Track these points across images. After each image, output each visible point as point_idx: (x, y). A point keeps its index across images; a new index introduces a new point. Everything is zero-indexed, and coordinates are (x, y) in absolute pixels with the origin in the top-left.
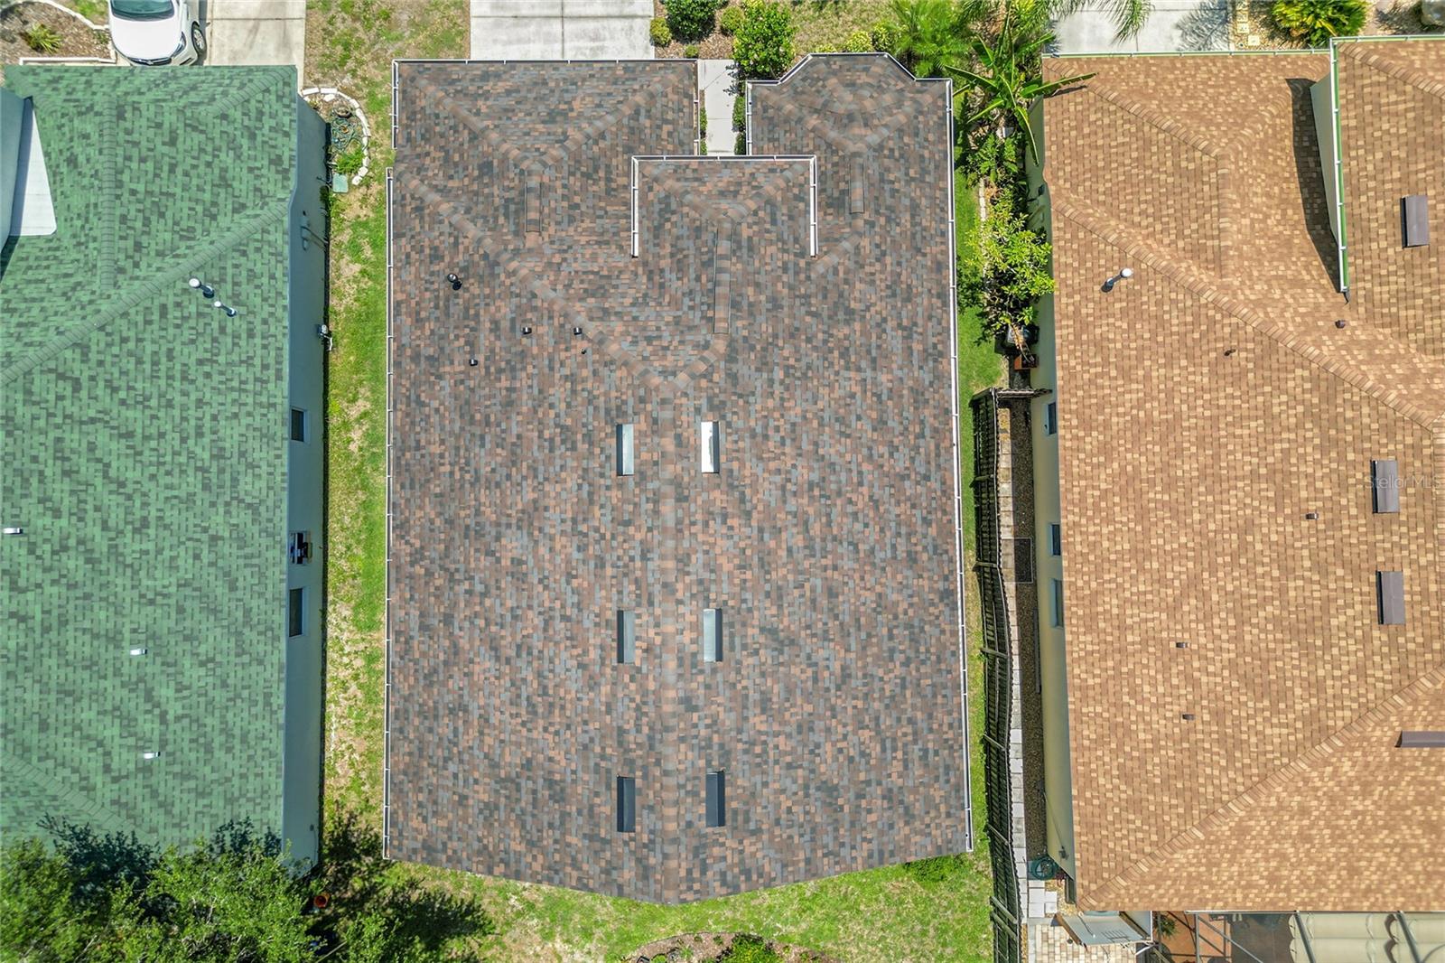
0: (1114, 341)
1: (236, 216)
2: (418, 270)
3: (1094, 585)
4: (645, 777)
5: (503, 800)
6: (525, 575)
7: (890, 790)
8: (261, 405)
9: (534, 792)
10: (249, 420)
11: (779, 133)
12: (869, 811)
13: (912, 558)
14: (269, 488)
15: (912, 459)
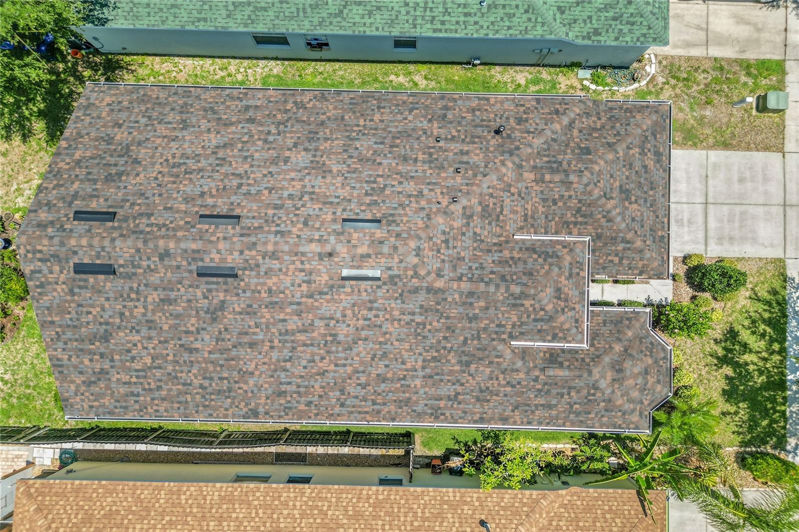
0: (441, 525)
1: (555, 8)
2: (512, 110)
3: (256, 503)
4: (113, 228)
5: (114, 147)
6: (277, 164)
7: (107, 373)
8: (415, 20)
9: (116, 165)
10: (404, 12)
11: (610, 327)
12: (91, 360)
13: (281, 394)
14: (354, 24)
15: (356, 397)
